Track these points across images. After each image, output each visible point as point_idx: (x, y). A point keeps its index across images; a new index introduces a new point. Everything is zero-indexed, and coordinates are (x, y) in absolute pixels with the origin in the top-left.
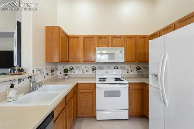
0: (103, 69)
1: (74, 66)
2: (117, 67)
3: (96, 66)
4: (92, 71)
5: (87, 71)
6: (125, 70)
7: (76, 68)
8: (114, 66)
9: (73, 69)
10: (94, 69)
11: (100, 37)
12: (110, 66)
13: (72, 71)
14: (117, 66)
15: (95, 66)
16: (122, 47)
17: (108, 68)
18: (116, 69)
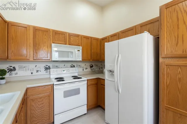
0: (59, 68)
1: (16, 66)
2: (74, 66)
3: (51, 65)
4: (45, 70)
5: (37, 71)
6: (81, 68)
7: (20, 68)
8: (70, 64)
9: (14, 69)
10: (47, 68)
11: (56, 33)
12: (67, 64)
13: (13, 72)
14: (74, 64)
15: (49, 65)
16: (79, 46)
17: (64, 67)
18: (72, 67)
